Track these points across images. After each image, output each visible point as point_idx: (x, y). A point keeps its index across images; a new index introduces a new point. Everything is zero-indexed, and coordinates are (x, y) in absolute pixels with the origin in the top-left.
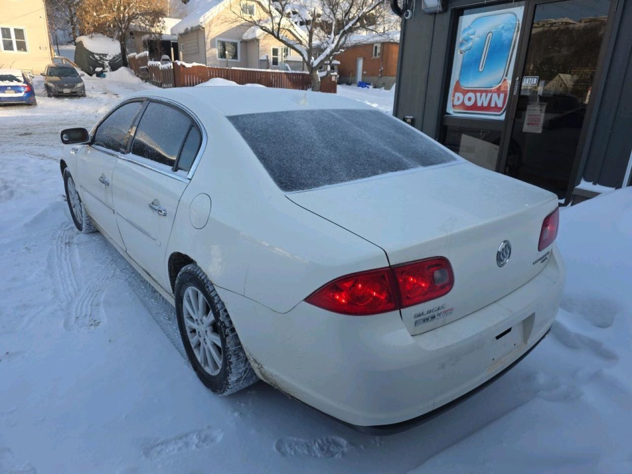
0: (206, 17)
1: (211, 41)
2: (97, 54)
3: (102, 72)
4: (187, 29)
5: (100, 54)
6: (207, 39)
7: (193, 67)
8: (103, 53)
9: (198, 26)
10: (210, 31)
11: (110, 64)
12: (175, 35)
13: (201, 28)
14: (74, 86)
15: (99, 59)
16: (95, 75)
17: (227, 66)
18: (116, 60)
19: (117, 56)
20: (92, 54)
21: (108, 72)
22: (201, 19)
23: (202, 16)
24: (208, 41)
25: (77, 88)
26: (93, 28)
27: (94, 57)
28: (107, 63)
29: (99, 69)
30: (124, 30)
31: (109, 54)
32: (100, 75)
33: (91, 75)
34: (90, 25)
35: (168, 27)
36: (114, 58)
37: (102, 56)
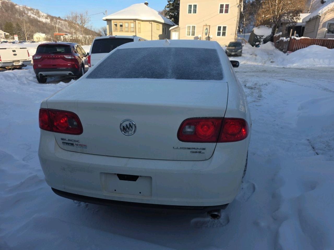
0: (323, 10)
1: (323, 24)
2: (259, 36)
3: (258, 44)
4: (311, 18)
5: (260, 36)
6: (321, 23)
7: (301, 39)
8: (262, 35)
9: (316, 16)
10: (324, 18)
11: (263, 40)
12: (304, 22)
13: (318, 17)
14: (237, 51)
15: (259, 38)
16: (255, 46)
17: (325, 38)
18: (268, 38)
19: (269, 36)
20: (256, 36)
21: (262, 44)
22: (320, 12)
23: (321, 10)
24: (321, 24)
25: (238, 52)
26: (260, 23)
27: (257, 37)
28: (262, 40)
29: (257, 43)
30: (276, 23)
31: (265, 36)
32: (257, 46)
33: (253, 46)
34: (259, 22)
35: (302, 18)
36: (267, 37)
37: (261, 37)
